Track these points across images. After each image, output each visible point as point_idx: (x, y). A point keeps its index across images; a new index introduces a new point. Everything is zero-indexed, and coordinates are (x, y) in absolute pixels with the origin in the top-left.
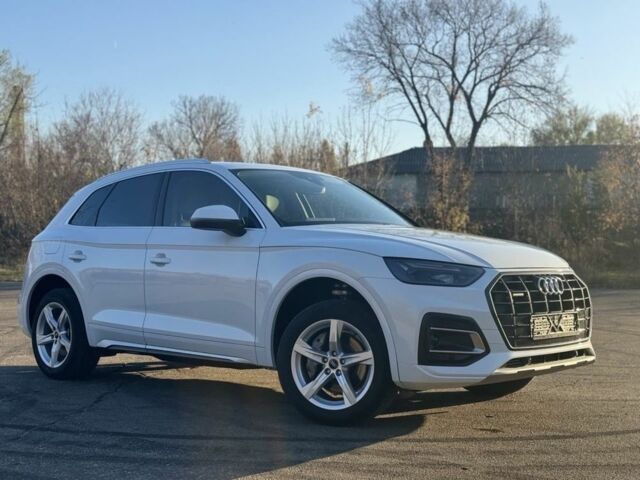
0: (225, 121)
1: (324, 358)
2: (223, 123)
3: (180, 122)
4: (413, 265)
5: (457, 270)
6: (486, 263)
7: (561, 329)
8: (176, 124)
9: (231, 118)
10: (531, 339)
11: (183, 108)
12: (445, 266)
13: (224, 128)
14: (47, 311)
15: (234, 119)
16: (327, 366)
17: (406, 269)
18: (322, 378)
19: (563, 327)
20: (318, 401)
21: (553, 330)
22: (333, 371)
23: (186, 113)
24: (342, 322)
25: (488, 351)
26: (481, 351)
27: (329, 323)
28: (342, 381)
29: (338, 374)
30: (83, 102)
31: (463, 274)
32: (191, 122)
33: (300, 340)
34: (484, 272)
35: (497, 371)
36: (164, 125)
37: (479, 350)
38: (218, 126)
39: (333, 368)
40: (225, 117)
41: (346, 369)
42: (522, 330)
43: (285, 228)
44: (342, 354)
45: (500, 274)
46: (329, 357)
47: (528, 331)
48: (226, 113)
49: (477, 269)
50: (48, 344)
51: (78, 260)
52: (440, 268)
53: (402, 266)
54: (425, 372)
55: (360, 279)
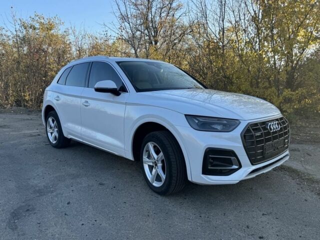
4: (201, 120)
5: (225, 122)
6: (241, 117)
12: (218, 120)
14: (50, 120)
17: (197, 122)
25: (240, 167)
26: (237, 167)
31: (228, 125)
34: (240, 123)
37: (235, 167)
43: (139, 93)
45: (249, 123)
49: (236, 121)
50: (52, 133)
51: (57, 100)
52: (216, 121)
53: (195, 120)
54: (206, 179)
55: (172, 125)
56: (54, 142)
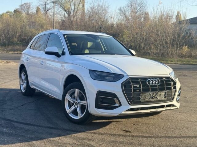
0: (142, 6)
1: (74, 102)
2: (142, 7)
3: (128, 7)
4: (98, 73)
5: (113, 76)
6: (126, 73)
7: (156, 98)
8: (127, 7)
9: (145, 5)
10: (140, 101)
11: (129, 2)
13: (142, 8)
14: (22, 74)
15: (146, 5)
16: (75, 104)
17: (95, 74)
18: (73, 108)
19: (157, 97)
20: (71, 115)
21: (152, 98)
22: (76, 106)
23: (130, 3)
24: (79, 90)
25: (120, 105)
27: (75, 90)
28: (78, 109)
29: (78, 107)
30: (93, 2)
31: (116, 77)
32: (132, 6)
33: (67, 94)
34: (124, 76)
35: (124, 112)
36: (123, 8)
37: (117, 105)
38: (140, 7)
39: (76, 105)
40: (143, 4)
41: (80, 106)
42: (137, 98)
44: (79, 100)
45: (130, 78)
46: (75, 101)
47: (140, 98)
48: (143, 3)
49: (121, 76)
50: (23, 85)
51: (27, 60)
52: (108, 74)
53: (94, 73)
54: (97, 111)
55: (81, 77)
56: (24, 91)
